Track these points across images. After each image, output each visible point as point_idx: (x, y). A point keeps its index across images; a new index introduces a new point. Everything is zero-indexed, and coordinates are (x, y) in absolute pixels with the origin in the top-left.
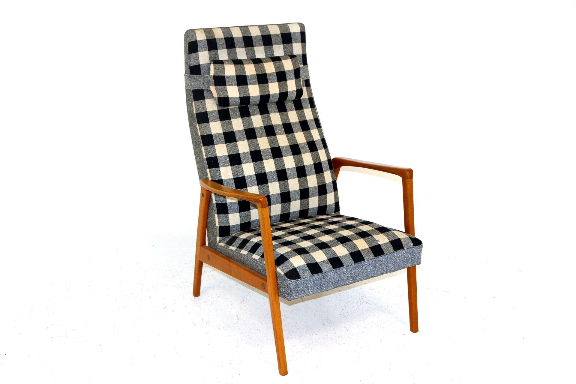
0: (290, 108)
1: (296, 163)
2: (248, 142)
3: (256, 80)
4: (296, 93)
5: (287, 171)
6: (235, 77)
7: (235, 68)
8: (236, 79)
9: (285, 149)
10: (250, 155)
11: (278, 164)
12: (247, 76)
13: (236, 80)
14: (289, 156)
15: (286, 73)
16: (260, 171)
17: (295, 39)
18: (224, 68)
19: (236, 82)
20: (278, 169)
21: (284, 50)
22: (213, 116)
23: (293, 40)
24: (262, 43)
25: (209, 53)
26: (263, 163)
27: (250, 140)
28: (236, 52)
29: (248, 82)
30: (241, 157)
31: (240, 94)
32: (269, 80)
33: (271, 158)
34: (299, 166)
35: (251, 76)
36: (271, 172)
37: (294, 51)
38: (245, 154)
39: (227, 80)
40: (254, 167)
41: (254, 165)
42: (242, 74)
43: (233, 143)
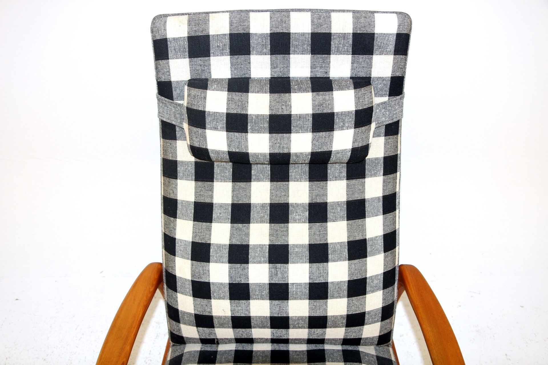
0: (337, 175)
1: (311, 277)
2: (232, 227)
3: (267, 125)
4: (349, 154)
5: (290, 287)
6: (225, 114)
7: (228, 98)
8: (225, 119)
9: (296, 250)
10: (227, 250)
11: (277, 274)
12: (249, 117)
13: (225, 121)
14: (302, 263)
15: (335, 117)
16: (239, 279)
17: (380, 47)
18: (205, 98)
19: (225, 126)
20: (273, 282)
21: (352, 66)
22: (185, 171)
23: (375, 48)
24: (309, 48)
25: (190, 62)
26: (248, 268)
27: (235, 225)
28: (250, 63)
29: (249, 128)
30: (211, 250)
31: (229, 146)
32: (294, 126)
33: (265, 262)
34: (316, 282)
35: (257, 116)
36: (259, 285)
37: (373, 70)
38: (219, 246)
39: (208, 120)
40: (230, 272)
41: (230, 268)
42: (239, 112)
43: (204, 224)
